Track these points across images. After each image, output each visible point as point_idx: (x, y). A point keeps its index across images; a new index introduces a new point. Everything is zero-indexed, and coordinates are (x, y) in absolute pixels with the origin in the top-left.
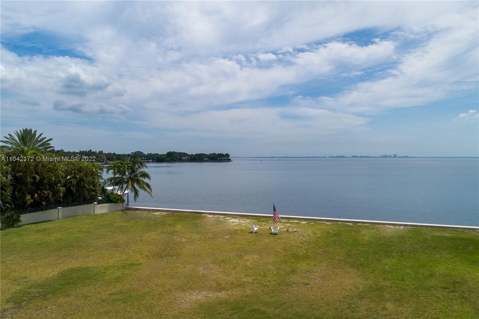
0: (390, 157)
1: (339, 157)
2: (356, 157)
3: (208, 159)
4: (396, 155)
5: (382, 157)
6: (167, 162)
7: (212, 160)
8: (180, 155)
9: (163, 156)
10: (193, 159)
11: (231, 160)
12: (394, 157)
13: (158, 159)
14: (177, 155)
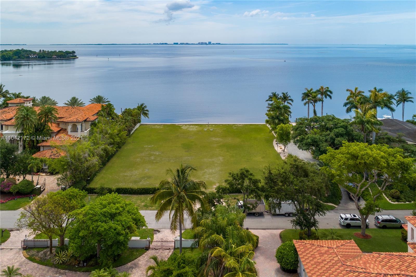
0: (206, 44)
1: (163, 44)
2: (177, 44)
4: (211, 42)
5: (199, 44)
6: (15, 60)
7: (60, 57)
8: (28, 53)
9: (9, 55)
10: (41, 57)
11: (77, 56)
12: (209, 44)
13: (4, 58)
14: (24, 53)
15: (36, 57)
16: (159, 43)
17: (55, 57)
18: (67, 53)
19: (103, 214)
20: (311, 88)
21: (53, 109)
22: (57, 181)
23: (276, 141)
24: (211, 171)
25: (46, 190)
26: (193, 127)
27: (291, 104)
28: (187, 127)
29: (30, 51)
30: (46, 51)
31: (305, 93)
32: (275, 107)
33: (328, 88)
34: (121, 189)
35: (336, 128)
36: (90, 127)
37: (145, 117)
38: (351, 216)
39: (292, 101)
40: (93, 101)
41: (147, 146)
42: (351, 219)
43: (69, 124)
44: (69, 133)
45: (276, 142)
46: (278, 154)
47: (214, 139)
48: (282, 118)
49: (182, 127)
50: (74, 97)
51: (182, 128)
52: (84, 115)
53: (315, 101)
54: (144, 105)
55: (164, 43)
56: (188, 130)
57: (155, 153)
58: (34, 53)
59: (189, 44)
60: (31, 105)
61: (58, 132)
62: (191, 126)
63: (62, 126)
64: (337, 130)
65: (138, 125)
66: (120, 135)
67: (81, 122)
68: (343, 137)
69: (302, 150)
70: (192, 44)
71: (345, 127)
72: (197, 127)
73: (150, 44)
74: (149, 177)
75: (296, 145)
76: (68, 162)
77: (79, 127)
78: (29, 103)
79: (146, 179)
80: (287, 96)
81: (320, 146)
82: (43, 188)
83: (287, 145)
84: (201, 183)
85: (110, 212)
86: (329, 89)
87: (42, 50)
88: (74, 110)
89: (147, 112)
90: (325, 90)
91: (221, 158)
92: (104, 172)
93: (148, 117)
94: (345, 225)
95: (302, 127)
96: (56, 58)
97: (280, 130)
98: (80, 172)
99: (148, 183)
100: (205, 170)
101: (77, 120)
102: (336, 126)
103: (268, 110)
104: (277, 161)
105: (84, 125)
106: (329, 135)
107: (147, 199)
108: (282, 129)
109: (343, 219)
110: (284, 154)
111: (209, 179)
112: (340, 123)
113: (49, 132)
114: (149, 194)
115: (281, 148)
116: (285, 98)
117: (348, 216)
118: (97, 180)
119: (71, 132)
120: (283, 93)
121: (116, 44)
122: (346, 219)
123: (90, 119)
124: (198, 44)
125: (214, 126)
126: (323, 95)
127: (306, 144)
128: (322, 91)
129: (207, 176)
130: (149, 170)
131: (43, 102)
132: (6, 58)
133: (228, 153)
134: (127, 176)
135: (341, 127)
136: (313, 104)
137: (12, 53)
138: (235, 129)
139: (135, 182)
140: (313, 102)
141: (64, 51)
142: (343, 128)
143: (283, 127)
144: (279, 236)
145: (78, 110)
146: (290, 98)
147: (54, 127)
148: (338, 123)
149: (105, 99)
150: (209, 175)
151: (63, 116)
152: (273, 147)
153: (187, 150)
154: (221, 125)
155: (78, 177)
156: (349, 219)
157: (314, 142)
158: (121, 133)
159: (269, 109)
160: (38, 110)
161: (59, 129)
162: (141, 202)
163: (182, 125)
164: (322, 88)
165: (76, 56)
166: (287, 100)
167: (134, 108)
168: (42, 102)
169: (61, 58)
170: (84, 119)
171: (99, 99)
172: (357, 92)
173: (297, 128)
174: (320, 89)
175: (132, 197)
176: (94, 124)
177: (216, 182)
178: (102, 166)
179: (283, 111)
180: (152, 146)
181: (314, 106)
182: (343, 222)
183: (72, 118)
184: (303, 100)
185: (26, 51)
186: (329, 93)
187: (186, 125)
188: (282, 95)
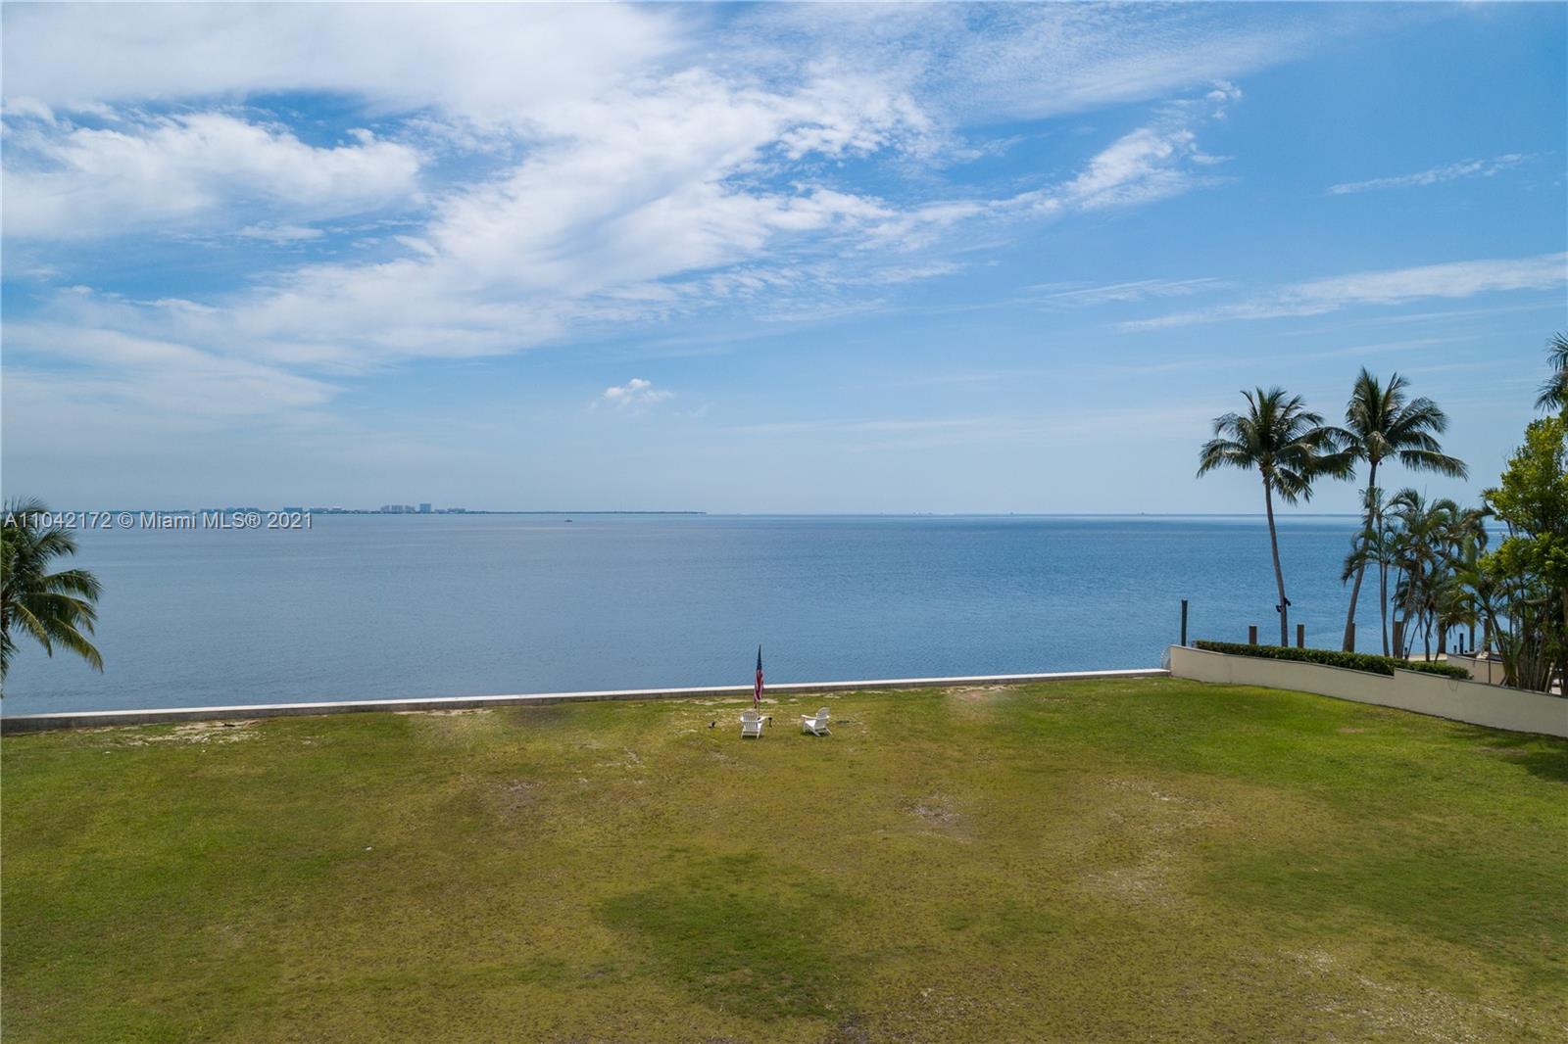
0: (410, 511)
4: (429, 505)
5: (385, 511)
12: (421, 512)
124: (379, 513)
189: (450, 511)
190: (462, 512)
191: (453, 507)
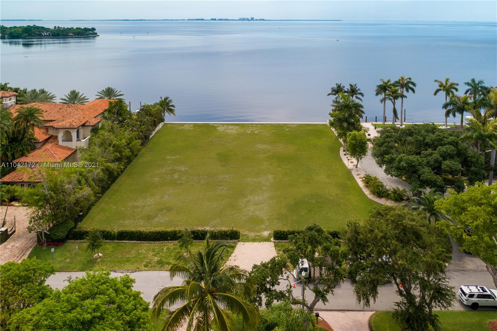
0: (248, 20)
2: (215, 20)
3: (73, 34)
4: (253, 18)
5: (240, 20)
6: (24, 38)
7: (77, 35)
8: (40, 30)
9: (18, 32)
10: (55, 35)
11: (98, 34)
12: (251, 20)
13: (12, 35)
14: (36, 30)
15: (49, 34)
16: (194, 19)
17: (72, 34)
18: (86, 30)
19: (69, 325)
20: (388, 79)
21: (36, 111)
22: (28, 223)
23: (344, 151)
24: (256, 198)
25: (16, 233)
26: (232, 128)
27: (361, 100)
28: (224, 128)
29: (43, 28)
30: (62, 28)
31: (380, 85)
32: (342, 105)
33: (410, 79)
34: (125, 233)
35: (442, 145)
36: (90, 133)
37: (170, 114)
38: (479, 290)
39: (362, 95)
40: (101, 94)
41: (170, 157)
42: (479, 296)
43: (60, 130)
44: (61, 143)
45: (344, 153)
46: (349, 172)
47: (260, 146)
48: (353, 120)
49: (218, 128)
50: (74, 90)
51: (218, 130)
52: (82, 118)
53: (396, 98)
54: (169, 99)
55: (200, 18)
56: (226, 133)
57: (180, 168)
58: (47, 30)
59: (229, 20)
60: (12, 102)
61: (46, 141)
62: (230, 127)
63: (51, 132)
64: (443, 149)
65: (161, 125)
66: (131, 145)
67: (75, 128)
68: (453, 158)
69: (392, 176)
70: (232, 20)
71: (455, 144)
72: (237, 127)
73: (184, 20)
74: (169, 209)
75: (381, 166)
76: (45, 196)
77: (74, 134)
78: (10, 100)
79: (165, 213)
80: (356, 89)
81: (420, 172)
82: (12, 229)
83: (361, 159)
84: (243, 275)
85: (81, 318)
86: (412, 80)
87: (57, 26)
88: (69, 110)
89: (172, 108)
90: (405, 82)
91: (270, 177)
92: (107, 200)
93: (174, 114)
94: (470, 304)
95: (389, 142)
96: (72, 36)
97: (352, 140)
98: (64, 209)
99: (167, 219)
100: (249, 197)
101: (71, 124)
102: (440, 142)
103: (333, 110)
104: (348, 182)
105: (81, 131)
106: (431, 155)
107: (163, 249)
108: (355, 138)
109: (467, 296)
110: (358, 171)
111: (254, 212)
112: (447, 138)
113: (31, 142)
114: (167, 240)
115: (352, 162)
116: (353, 91)
117: (474, 290)
118: (94, 215)
119: (63, 141)
120: (351, 85)
121: (145, 20)
122: (471, 296)
123: (90, 123)
124: (238, 20)
125: (259, 126)
126: (403, 88)
127: (398, 168)
128: (402, 83)
129: (252, 208)
130: (169, 196)
131: (33, 96)
132: (15, 36)
133: (279, 169)
134: (137, 207)
135: (450, 143)
136: (393, 101)
137: (21, 30)
138: (288, 131)
139: (149, 218)
140: (392, 98)
141: (82, 28)
142: (452, 145)
143: (356, 136)
144: (367, 326)
145: (75, 109)
146: (359, 92)
147: (39, 134)
148: (444, 137)
149: (116, 92)
150: (254, 205)
151: (53, 119)
152: (341, 160)
153: (223, 163)
154: (269, 125)
155: (62, 216)
156: (476, 296)
157: (410, 167)
158: (133, 143)
159: (334, 108)
160: (16, 112)
161: (47, 137)
162: (153, 255)
163: (217, 125)
164: (403, 79)
165: (96, 34)
166: (356, 94)
167: (155, 102)
168: (31, 96)
169: (79, 35)
170: (81, 124)
171: (109, 92)
172: (449, 84)
173: (383, 143)
174: (399, 80)
175: (141, 246)
176: (95, 130)
177: (265, 218)
178: (101, 195)
179: (353, 111)
180: (177, 156)
181: (394, 104)
182: (467, 300)
183: (64, 123)
184: (377, 94)
185: (38, 28)
186: (411, 85)
187: (223, 124)
188: (349, 87)
189: (260, 20)
190: (263, 20)
191: (261, 19)
